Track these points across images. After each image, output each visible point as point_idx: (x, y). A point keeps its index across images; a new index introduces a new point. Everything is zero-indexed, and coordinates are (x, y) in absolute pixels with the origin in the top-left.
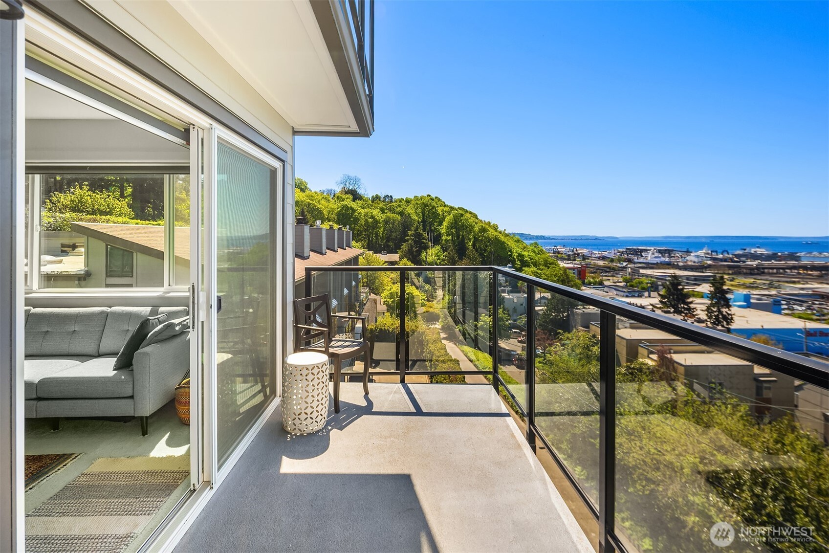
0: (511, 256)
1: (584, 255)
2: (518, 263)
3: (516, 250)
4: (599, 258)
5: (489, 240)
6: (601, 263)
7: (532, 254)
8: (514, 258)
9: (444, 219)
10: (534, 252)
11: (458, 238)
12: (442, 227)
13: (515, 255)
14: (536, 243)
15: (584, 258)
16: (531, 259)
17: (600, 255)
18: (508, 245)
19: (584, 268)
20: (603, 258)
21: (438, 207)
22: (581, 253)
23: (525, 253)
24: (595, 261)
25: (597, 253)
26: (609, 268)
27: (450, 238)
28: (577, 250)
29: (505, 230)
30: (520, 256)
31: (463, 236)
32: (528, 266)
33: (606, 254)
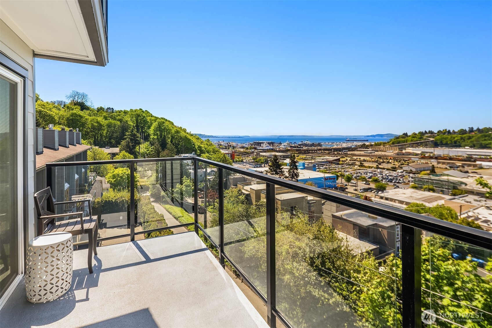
0: (194, 147)
1: (233, 146)
2: (198, 151)
3: (197, 144)
4: (241, 147)
5: (181, 138)
6: (242, 150)
7: (206, 146)
8: (196, 149)
9: (152, 124)
10: (207, 144)
11: (161, 137)
12: (150, 130)
13: (197, 147)
14: (208, 140)
15: (234, 148)
16: (206, 149)
18: (192, 141)
19: (234, 153)
20: (243, 147)
21: (147, 117)
22: (232, 145)
23: (202, 146)
24: (239, 149)
25: (240, 145)
26: (246, 152)
27: (156, 137)
28: (230, 143)
29: (190, 132)
30: (199, 147)
31: (164, 135)
32: (204, 153)
33: (244, 145)
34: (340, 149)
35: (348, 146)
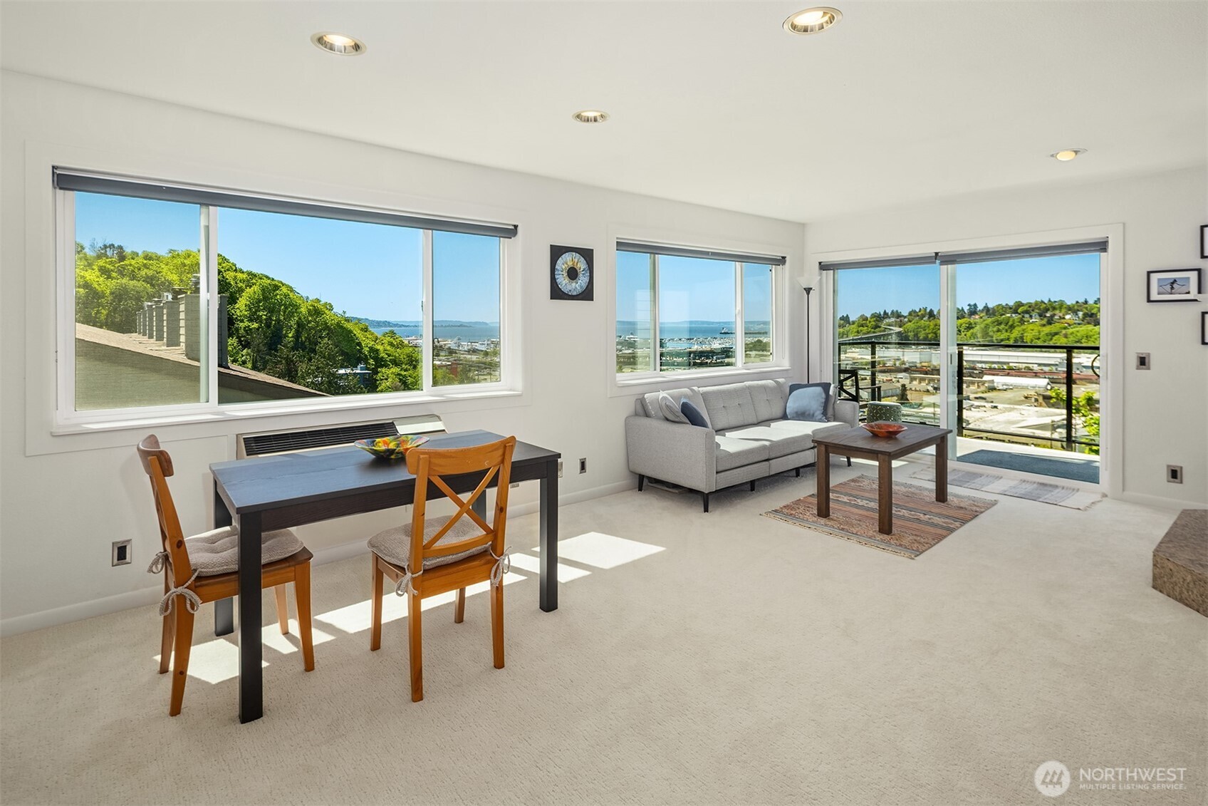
0: (360, 351)
1: (449, 348)
2: (371, 361)
3: (366, 343)
4: (469, 351)
5: (327, 327)
6: (474, 358)
7: (388, 348)
8: (366, 356)
9: (241, 290)
10: (391, 344)
11: (268, 326)
12: (237, 306)
13: (366, 350)
14: (392, 332)
15: (451, 352)
16: (389, 355)
17: (469, 347)
18: (355, 335)
19: (455, 366)
20: (475, 351)
21: (225, 271)
22: (445, 345)
23: (379, 347)
24: (464, 356)
25: (466, 345)
26: (485, 363)
27: (256, 325)
28: (438, 342)
29: (344, 312)
30: (372, 350)
31: (278, 321)
32: (386, 366)
33: (478, 346)
34: (707, 352)
35: (724, 346)
